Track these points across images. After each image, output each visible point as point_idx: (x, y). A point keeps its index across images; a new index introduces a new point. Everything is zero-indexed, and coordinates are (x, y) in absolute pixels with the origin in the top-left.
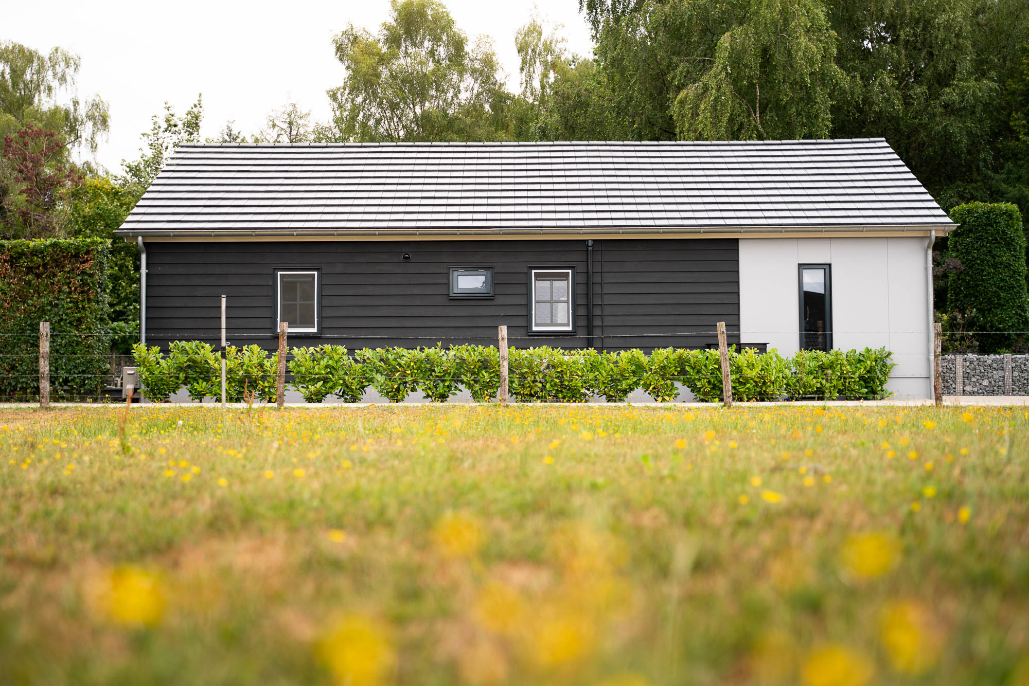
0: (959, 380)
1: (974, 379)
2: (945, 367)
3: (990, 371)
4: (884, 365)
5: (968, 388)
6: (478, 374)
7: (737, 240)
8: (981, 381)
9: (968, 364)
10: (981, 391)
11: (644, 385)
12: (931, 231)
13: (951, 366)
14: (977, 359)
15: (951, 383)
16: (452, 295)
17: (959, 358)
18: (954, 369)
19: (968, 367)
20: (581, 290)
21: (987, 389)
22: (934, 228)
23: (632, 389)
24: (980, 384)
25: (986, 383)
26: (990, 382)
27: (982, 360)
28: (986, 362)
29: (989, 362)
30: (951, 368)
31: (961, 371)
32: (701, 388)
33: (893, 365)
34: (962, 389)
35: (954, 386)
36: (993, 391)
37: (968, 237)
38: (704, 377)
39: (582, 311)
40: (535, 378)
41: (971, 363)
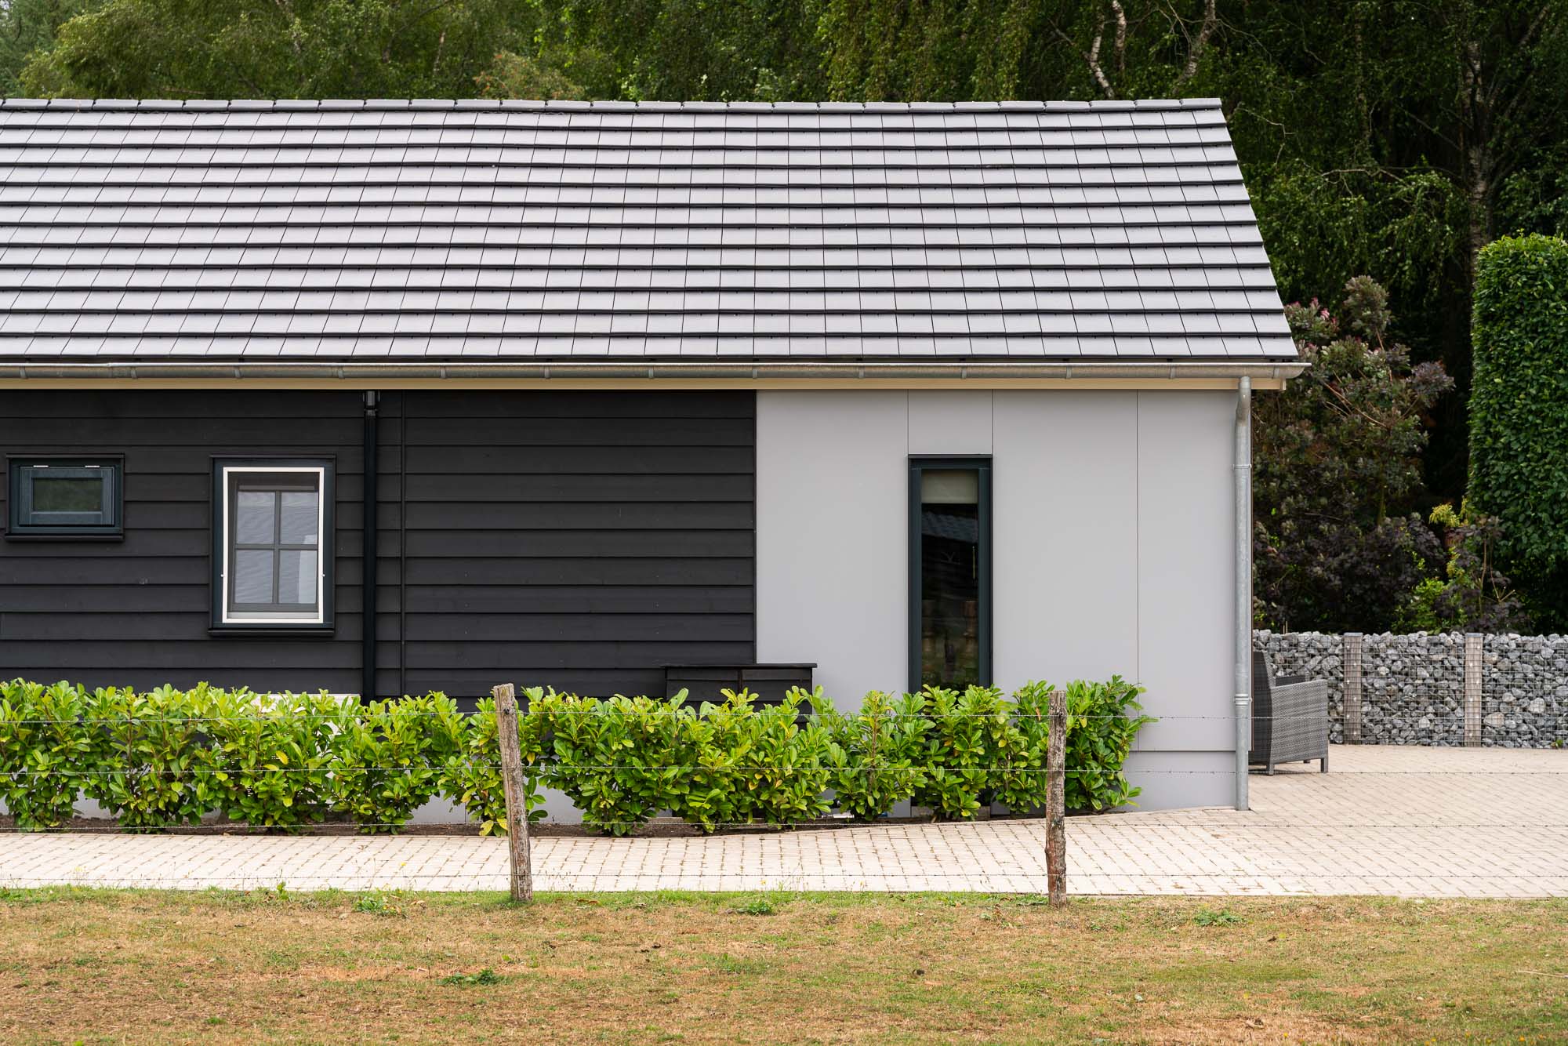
0: (1473, 698)
1: (1508, 697)
2: (1438, 665)
3: (1548, 675)
4: (1118, 723)
5: (1495, 720)
6: (23, 758)
7: (751, 395)
8: (1526, 700)
9: (1495, 657)
10: (1524, 728)
11: (450, 791)
12: (1239, 377)
13: (1454, 661)
14: (1518, 645)
15: (1454, 704)
16: (17, 529)
17: (1475, 641)
18: (1460, 670)
19: (1495, 664)
20: (351, 519)
21: (1541, 722)
22: (1245, 371)
23: (422, 799)
24: (1524, 710)
25: (1537, 706)
26: (1548, 705)
27: (1529, 647)
28: (1538, 652)
29: (1547, 653)
30: (1453, 668)
31: (1478, 675)
32: (591, 798)
33: (1142, 722)
34: (1478, 722)
35: (1459, 712)
36: (1555, 728)
37: (1512, 326)
38: (601, 769)
39: (351, 575)
40: (168, 768)
41: (1504, 654)
